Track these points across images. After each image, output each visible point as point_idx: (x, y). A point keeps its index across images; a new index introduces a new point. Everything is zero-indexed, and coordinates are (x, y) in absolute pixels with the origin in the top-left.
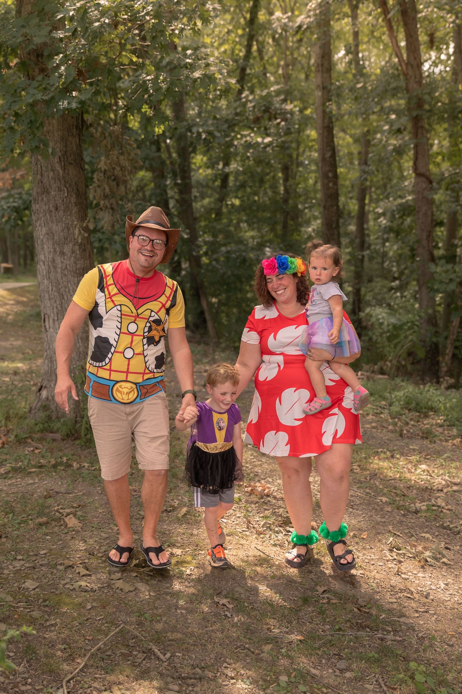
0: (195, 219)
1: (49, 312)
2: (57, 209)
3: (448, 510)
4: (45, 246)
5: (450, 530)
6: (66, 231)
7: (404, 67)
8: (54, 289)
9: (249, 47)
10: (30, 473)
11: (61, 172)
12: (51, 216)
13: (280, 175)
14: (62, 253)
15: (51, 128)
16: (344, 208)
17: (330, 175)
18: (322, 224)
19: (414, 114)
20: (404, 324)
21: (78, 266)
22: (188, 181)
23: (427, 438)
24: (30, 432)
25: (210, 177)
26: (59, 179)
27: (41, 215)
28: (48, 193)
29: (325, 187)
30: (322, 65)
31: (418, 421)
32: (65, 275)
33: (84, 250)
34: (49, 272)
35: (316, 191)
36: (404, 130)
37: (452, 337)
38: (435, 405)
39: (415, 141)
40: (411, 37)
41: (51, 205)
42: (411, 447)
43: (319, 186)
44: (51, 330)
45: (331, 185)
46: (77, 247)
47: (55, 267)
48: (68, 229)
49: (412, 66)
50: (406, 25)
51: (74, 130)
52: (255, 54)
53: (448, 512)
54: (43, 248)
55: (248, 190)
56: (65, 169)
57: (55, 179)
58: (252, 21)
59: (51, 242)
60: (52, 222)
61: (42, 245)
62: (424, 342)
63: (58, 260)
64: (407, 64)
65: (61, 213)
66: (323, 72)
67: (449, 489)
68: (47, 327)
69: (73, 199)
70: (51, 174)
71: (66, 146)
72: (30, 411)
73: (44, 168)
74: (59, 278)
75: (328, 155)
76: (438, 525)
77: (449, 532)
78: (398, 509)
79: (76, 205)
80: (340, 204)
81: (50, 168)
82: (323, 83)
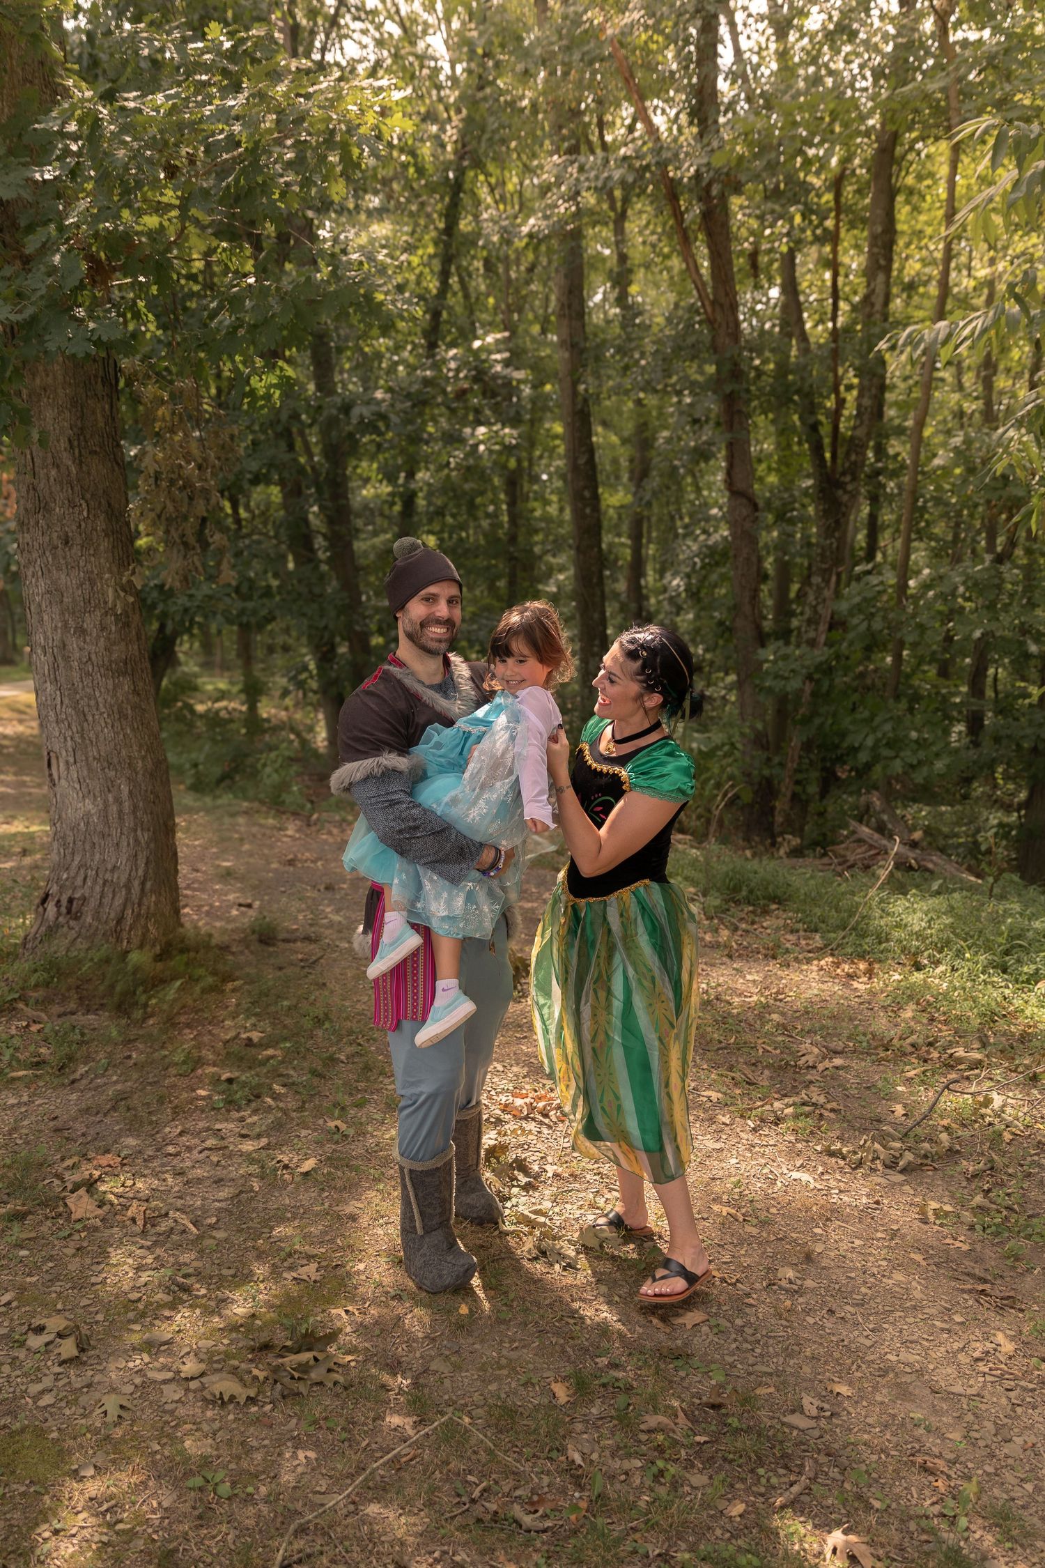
0: (358, 569)
1: (56, 748)
2: (67, 543)
3: (832, 1110)
4: (46, 617)
5: (844, 1158)
6: (87, 586)
7: (709, 309)
8: (66, 701)
9: (444, 275)
10: (14, 1079)
11: (74, 470)
12: (55, 557)
13: (502, 496)
14: (81, 631)
15: (50, 380)
16: (610, 552)
17: (587, 494)
18: (576, 575)
19: (728, 389)
20: (717, 748)
21: (115, 656)
22: (343, 502)
23: (774, 957)
24: (23, 989)
25: (384, 497)
26: (70, 483)
27: (35, 555)
28: (49, 510)
29: (578, 515)
30: (570, 306)
31: (753, 923)
32: (88, 674)
33: (127, 625)
34: (55, 668)
35: (561, 523)
36: (707, 421)
37: (791, 765)
38: (779, 893)
39: (728, 436)
40: (720, 257)
41: (55, 535)
42: (749, 977)
43: (567, 515)
44: (63, 782)
45: (588, 511)
46: (110, 619)
47: (67, 659)
48: (92, 583)
49: (722, 306)
50: (710, 235)
51: (100, 386)
52: (456, 287)
53: (832, 1115)
54: (41, 620)
55: (449, 520)
56: (81, 462)
57: (61, 483)
58: (450, 229)
59: (56, 609)
60: (59, 569)
61: (40, 613)
62: (749, 775)
63: (73, 644)
64: (713, 303)
65: (76, 550)
66: (571, 318)
67: (827, 1064)
68: (55, 776)
69: (101, 524)
70: (53, 472)
71: (82, 417)
72: (24, 944)
73: (38, 461)
74: (76, 680)
75: (582, 461)
76: (819, 1148)
77: (842, 1163)
78: (742, 1116)
79: (107, 535)
80: (604, 546)
81: (50, 460)
82: (571, 336)
